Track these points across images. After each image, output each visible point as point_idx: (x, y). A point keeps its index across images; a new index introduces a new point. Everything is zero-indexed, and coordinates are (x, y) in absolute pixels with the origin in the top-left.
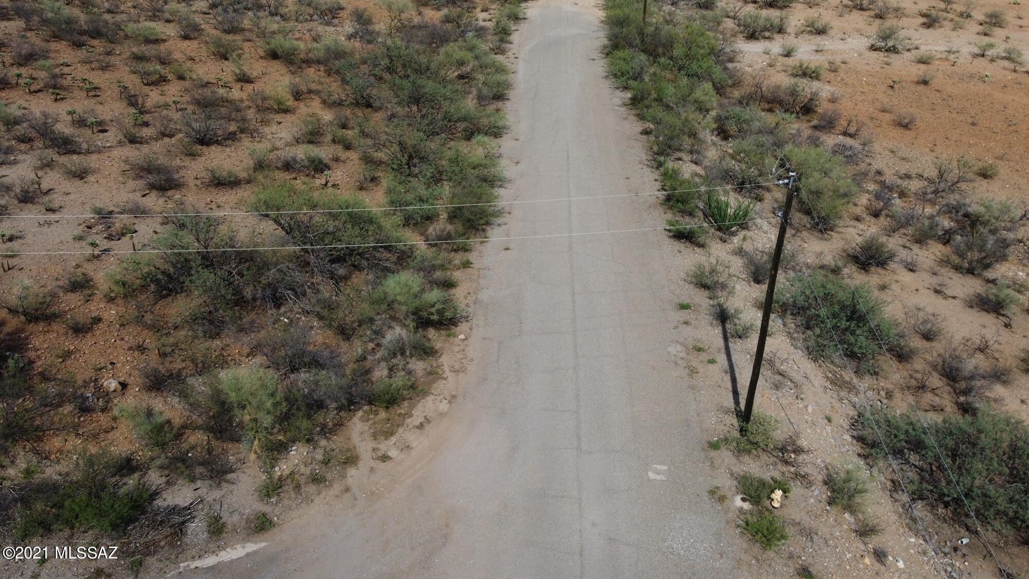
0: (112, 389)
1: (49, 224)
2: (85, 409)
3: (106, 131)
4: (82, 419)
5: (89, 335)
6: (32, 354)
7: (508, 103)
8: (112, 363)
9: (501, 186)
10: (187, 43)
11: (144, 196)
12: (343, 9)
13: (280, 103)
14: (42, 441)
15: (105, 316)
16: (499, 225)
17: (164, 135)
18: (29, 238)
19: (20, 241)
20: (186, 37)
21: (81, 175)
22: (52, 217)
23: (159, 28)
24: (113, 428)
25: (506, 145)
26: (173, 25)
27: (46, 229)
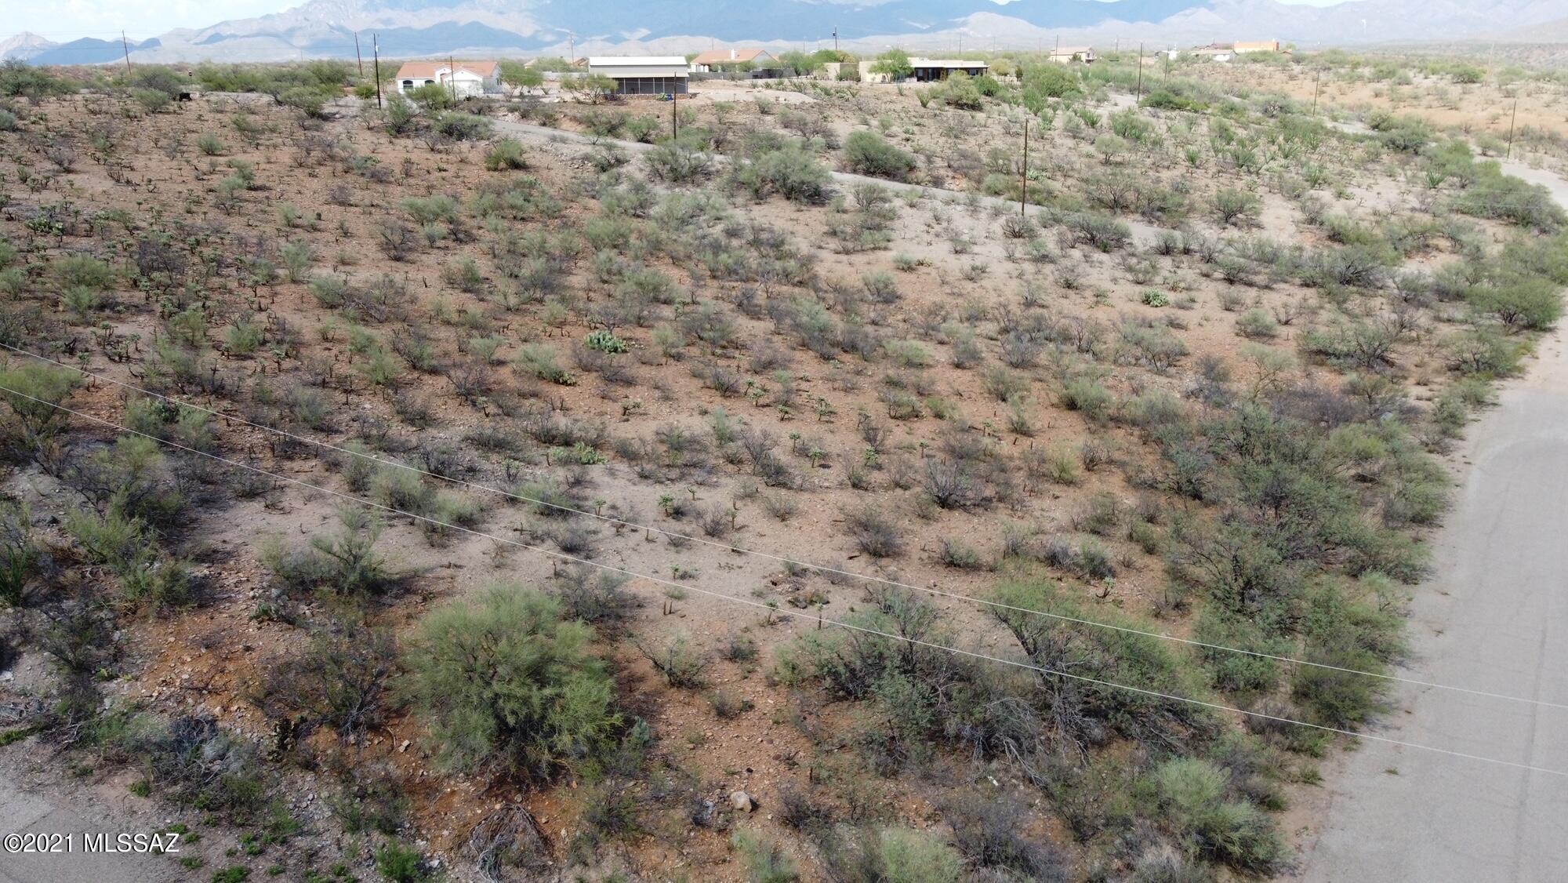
0: (739, 806)
1: (730, 568)
2: (699, 823)
3: (829, 467)
4: (692, 834)
5: (733, 724)
6: (662, 728)
7: (1439, 534)
8: (750, 771)
9: (1400, 664)
10: (959, 372)
11: (851, 558)
12: (1186, 355)
13: (1063, 470)
14: (639, 847)
15: (760, 703)
16: (1386, 727)
17: (898, 485)
18: (703, 580)
19: (692, 581)
20: (958, 366)
21: (783, 515)
22: (737, 561)
23: (928, 350)
24: (724, 861)
25: (1422, 598)
26: (945, 348)
27: (725, 574)
